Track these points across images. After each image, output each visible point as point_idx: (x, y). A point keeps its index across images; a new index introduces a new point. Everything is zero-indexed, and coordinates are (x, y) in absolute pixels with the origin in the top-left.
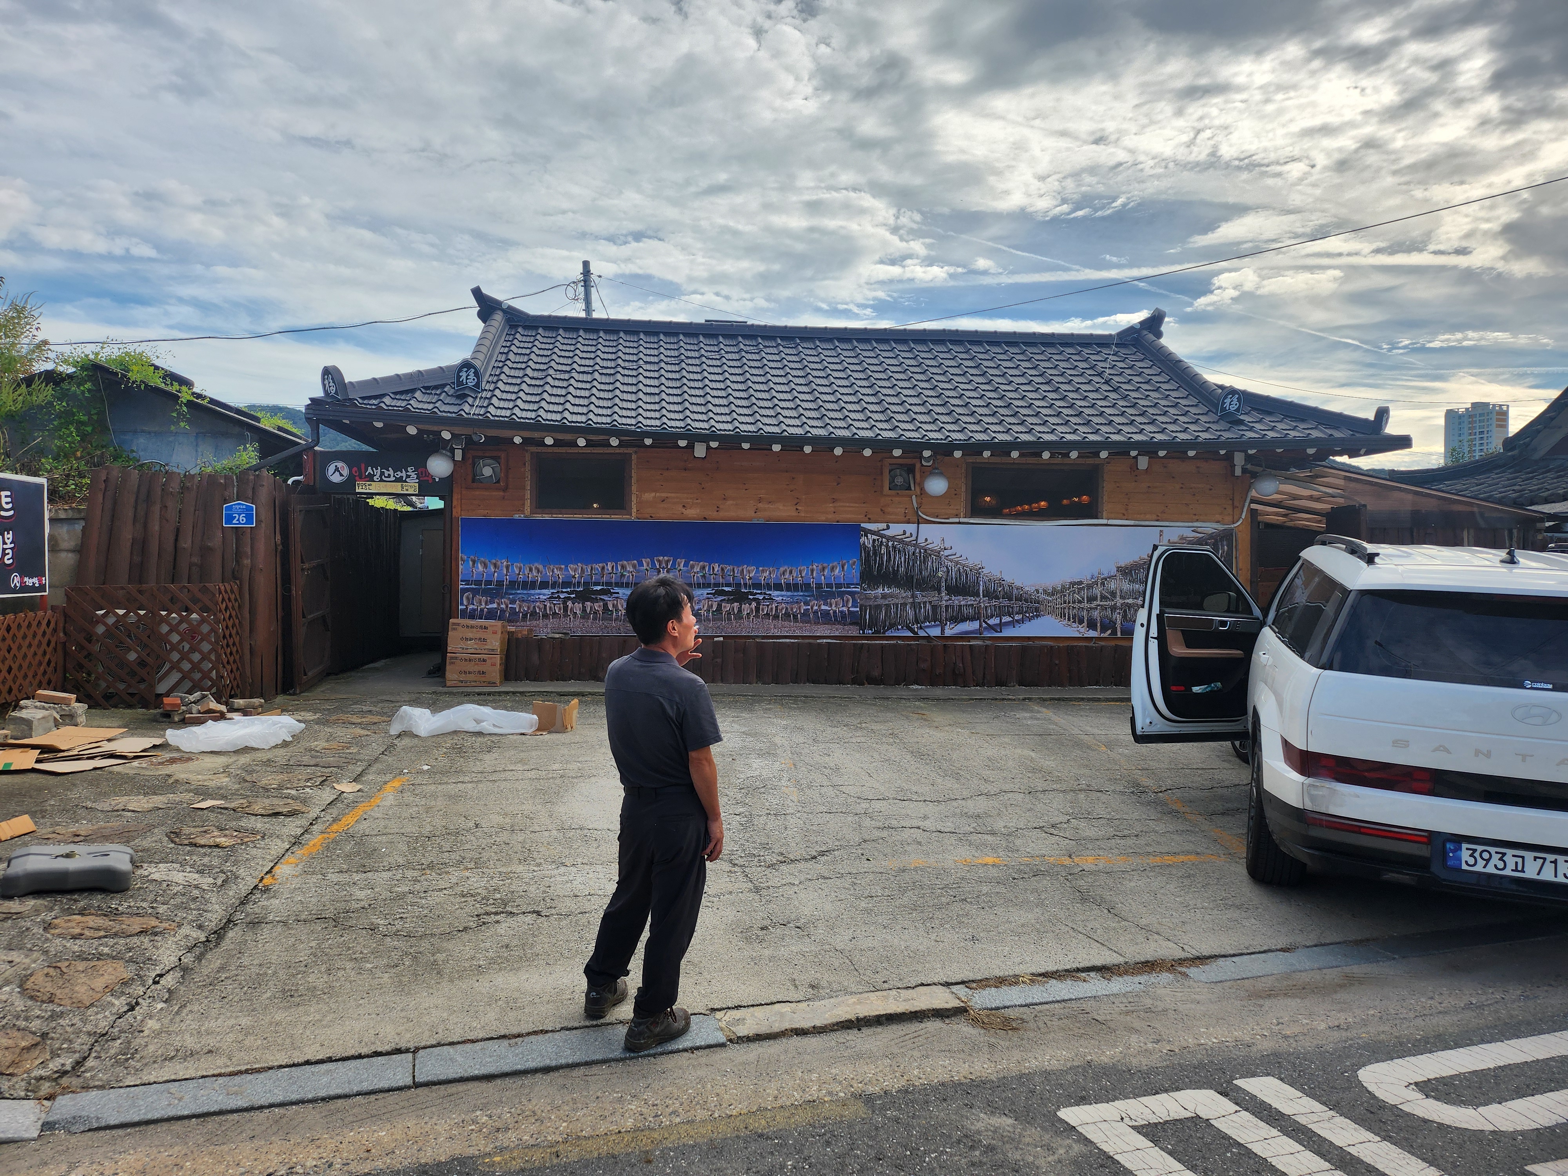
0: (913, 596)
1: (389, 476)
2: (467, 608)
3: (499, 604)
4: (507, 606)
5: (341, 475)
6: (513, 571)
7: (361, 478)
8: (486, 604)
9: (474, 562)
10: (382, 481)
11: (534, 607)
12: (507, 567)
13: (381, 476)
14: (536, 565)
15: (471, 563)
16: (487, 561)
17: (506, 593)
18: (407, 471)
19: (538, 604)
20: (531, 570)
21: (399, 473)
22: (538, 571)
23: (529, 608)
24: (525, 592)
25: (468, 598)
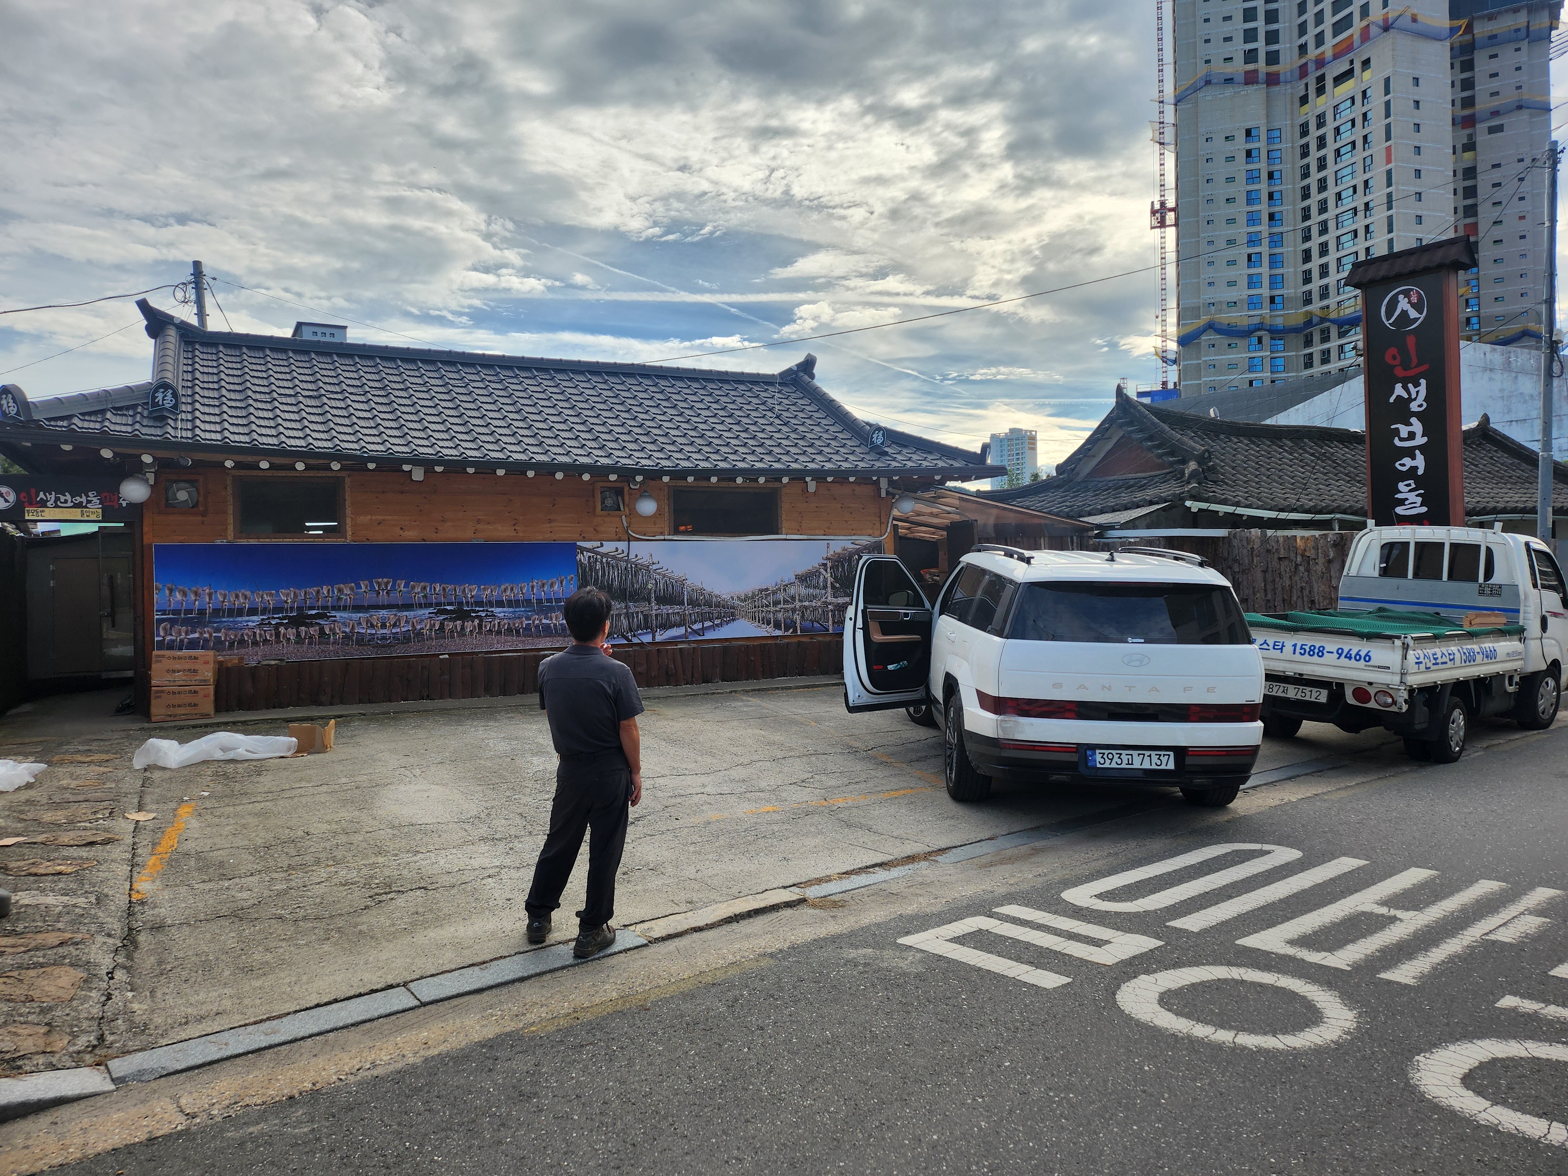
0: (626, 607)
1: (66, 501)
2: (164, 640)
3: (201, 634)
4: (211, 635)
5: (6, 501)
6: (217, 598)
7: (31, 504)
8: (187, 634)
9: (171, 590)
10: (57, 506)
11: (242, 635)
12: (210, 595)
13: (55, 502)
14: (243, 591)
15: (167, 592)
16: (186, 589)
17: (210, 622)
18: (87, 496)
19: (247, 631)
20: (237, 596)
21: (77, 498)
22: (246, 598)
23: (236, 636)
24: (231, 619)
25: (165, 629)
